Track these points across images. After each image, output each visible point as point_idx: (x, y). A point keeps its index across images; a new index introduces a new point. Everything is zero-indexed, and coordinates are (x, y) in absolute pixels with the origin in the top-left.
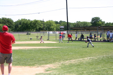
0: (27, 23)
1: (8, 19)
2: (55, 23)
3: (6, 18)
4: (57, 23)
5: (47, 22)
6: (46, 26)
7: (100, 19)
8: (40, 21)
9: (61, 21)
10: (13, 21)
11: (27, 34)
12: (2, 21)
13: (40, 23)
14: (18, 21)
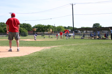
0: (42, 27)
1: (28, 24)
2: (64, 28)
3: (26, 24)
4: (65, 28)
5: (58, 27)
6: (57, 30)
7: (100, 25)
8: (53, 26)
9: (69, 27)
10: (31, 26)
11: (42, 36)
12: (23, 25)
13: (52, 28)
14: (35, 26)
